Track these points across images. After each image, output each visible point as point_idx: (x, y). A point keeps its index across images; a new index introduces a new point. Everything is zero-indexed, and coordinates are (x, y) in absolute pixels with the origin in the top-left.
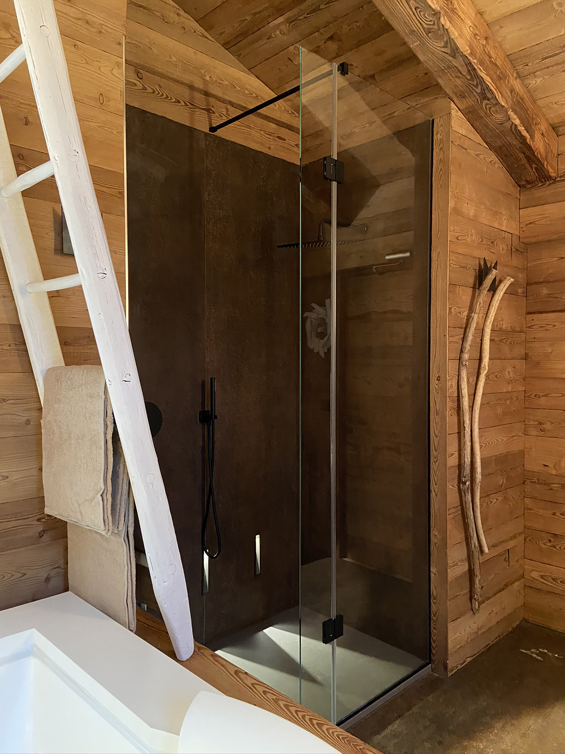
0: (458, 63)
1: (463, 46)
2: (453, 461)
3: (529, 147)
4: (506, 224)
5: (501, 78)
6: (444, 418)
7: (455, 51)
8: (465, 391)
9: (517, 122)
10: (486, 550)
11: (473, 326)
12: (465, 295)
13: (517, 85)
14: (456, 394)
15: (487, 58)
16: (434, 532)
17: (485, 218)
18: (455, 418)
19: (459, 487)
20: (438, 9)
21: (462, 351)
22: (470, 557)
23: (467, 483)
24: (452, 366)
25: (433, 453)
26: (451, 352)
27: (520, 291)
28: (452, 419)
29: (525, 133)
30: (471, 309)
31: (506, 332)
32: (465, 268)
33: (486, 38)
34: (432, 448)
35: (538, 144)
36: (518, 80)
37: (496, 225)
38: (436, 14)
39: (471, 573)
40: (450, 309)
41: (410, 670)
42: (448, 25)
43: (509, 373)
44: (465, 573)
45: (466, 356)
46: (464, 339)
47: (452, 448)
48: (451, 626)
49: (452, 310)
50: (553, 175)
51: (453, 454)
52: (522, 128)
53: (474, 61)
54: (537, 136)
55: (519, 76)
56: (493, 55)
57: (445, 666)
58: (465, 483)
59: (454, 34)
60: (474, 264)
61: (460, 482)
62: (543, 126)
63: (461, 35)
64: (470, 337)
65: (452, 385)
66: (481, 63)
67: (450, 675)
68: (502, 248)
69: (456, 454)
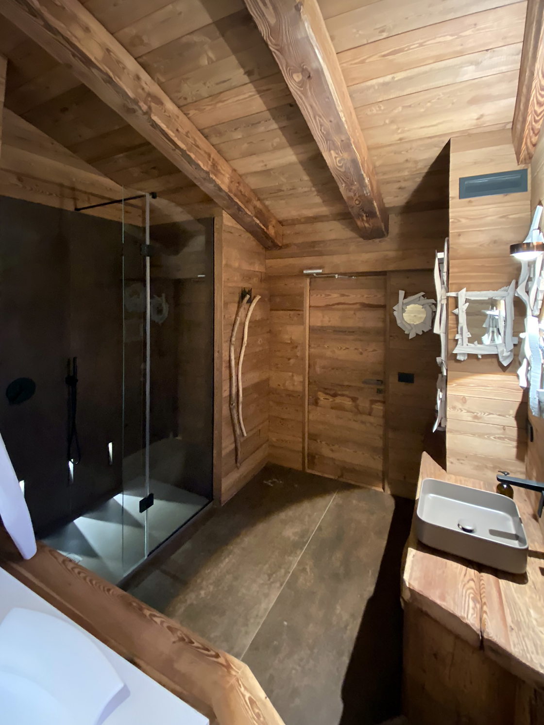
0: (223, 194)
1: (224, 187)
2: (226, 394)
3: (266, 233)
4: (257, 268)
5: (248, 201)
6: (221, 372)
7: (220, 189)
8: (233, 357)
9: (258, 222)
10: (245, 434)
11: (238, 323)
12: (233, 308)
13: (258, 204)
14: (228, 359)
15: (239, 194)
16: (216, 432)
17: (246, 267)
18: (228, 372)
19: (230, 406)
20: (208, 170)
21: (231, 337)
22: (235, 441)
23: (234, 404)
24: (225, 346)
25: (215, 391)
26: (225, 337)
27: (266, 299)
28: (225, 372)
29: (263, 227)
30: (237, 314)
31: (259, 321)
32: (233, 293)
33: (238, 183)
34: (215, 388)
35: (271, 231)
36: (259, 202)
37: (252, 269)
38: (207, 173)
39: (236, 449)
40: (224, 316)
41: (200, 507)
42: (214, 178)
43: (260, 341)
44: (233, 450)
45: (233, 339)
46: (233, 330)
47: (226, 387)
48: (223, 480)
49: (226, 316)
50: (280, 245)
51: (226, 390)
52: (261, 225)
53: (232, 195)
54: (270, 227)
55: (259, 199)
56: (242, 190)
57: (220, 502)
58: (232, 404)
59: (219, 182)
60: (238, 292)
61: (230, 404)
62: (274, 222)
63: (223, 182)
64: (236, 329)
65: (225, 356)
66: (235, 195)
67: (222, 505)
68: (255, 280)
69: (228, 390)
